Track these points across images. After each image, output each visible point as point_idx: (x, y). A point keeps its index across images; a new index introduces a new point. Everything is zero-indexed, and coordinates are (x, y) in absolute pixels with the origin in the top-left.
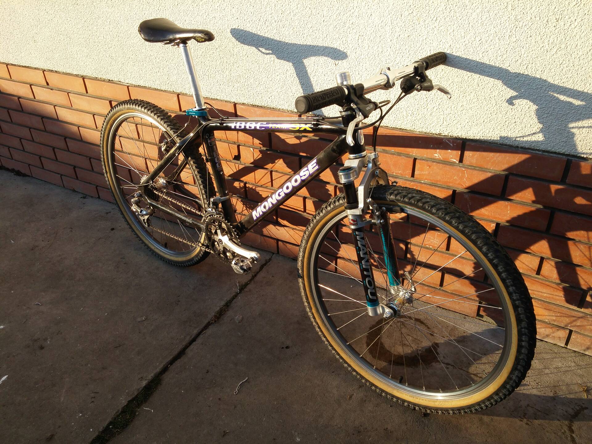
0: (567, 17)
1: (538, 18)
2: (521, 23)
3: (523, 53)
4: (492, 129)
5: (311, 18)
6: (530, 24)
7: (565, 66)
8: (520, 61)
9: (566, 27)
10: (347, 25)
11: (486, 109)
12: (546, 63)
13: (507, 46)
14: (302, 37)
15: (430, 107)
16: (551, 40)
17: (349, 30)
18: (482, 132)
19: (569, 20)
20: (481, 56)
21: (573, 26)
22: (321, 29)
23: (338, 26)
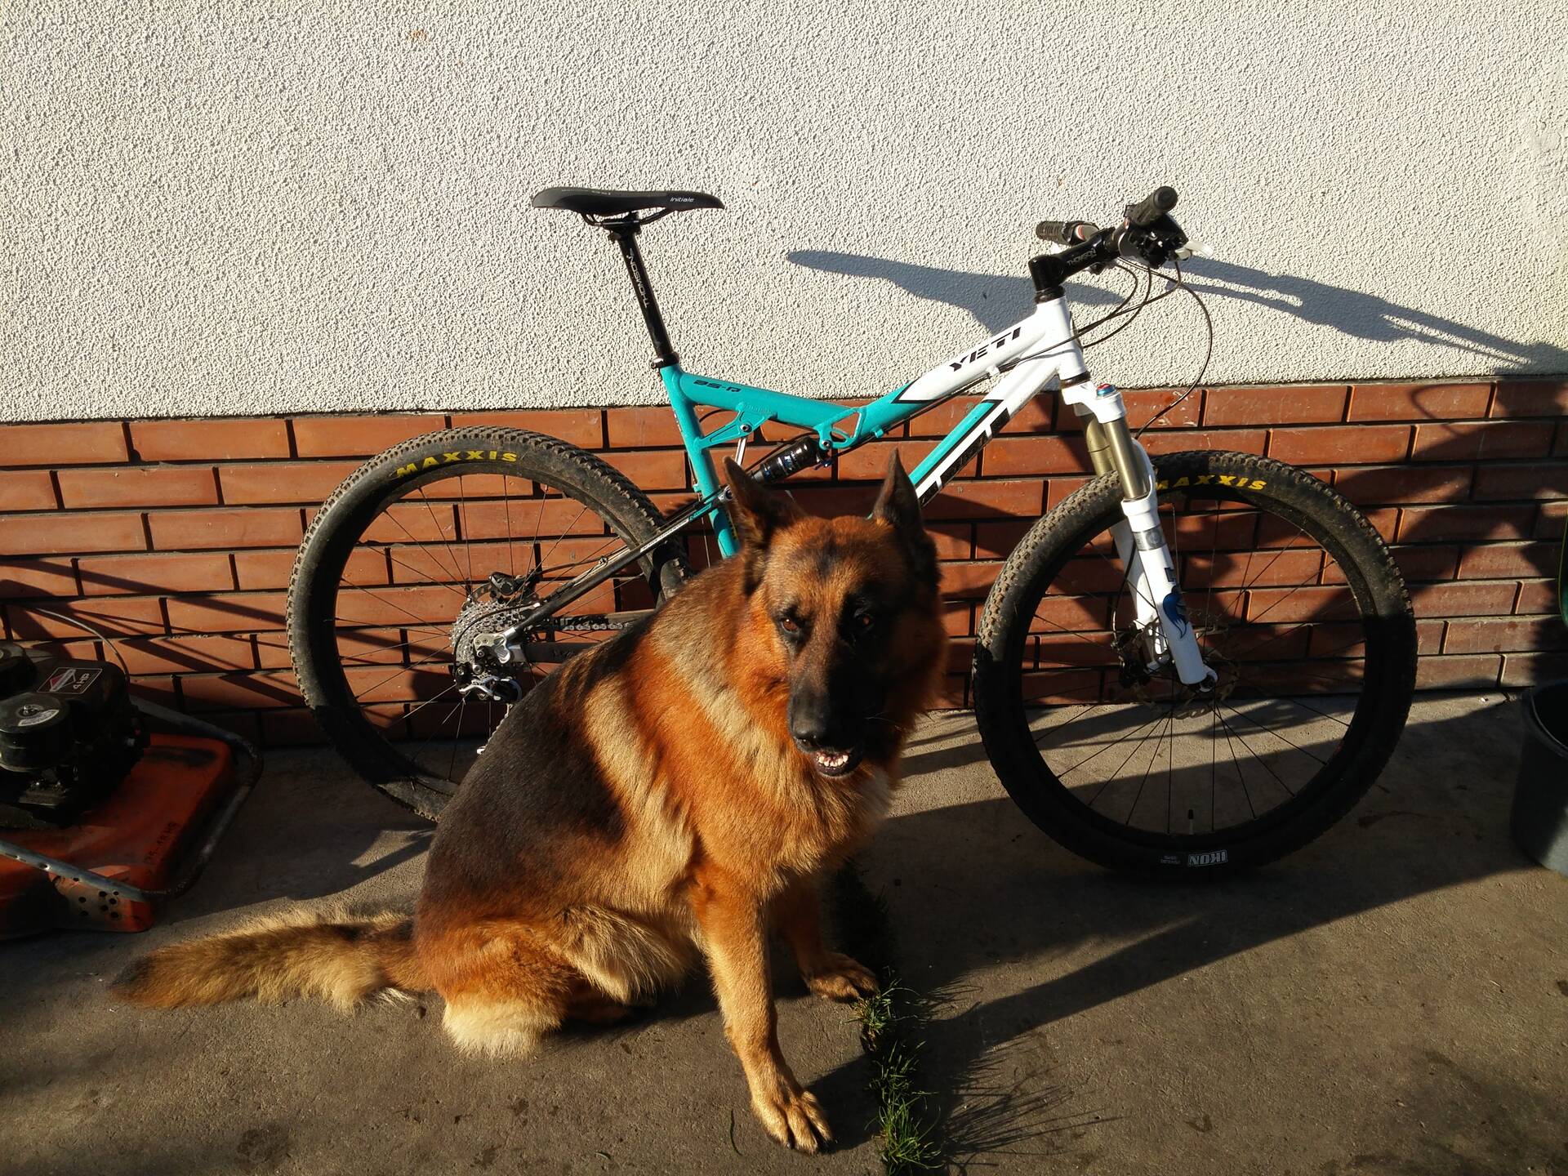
0: (1335, 189)
1: (1299, 194)
2: (1277, 203)
3: (1282, 243)
4: (1244, 363)
5: (941, 222)
6: (1290, 202)
7: (1336, 254)
8: (1279, 255)
9: (1334, 203)
10: (1011, 227)
11: (1235, 332)
12: (1314, 253)
13: (1260, 236)
14: (922, 256)
15: (1150, 344)
16: (1317, 221)
17: (1013, 236)
18: (1230, 369)
19: (1338, 193)
20: (1226, 254)
21: (1342, 200)
22: (960, 239)
23: (992, 232)
